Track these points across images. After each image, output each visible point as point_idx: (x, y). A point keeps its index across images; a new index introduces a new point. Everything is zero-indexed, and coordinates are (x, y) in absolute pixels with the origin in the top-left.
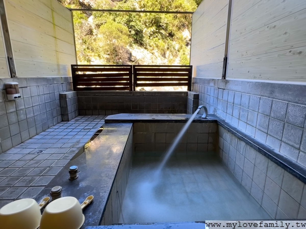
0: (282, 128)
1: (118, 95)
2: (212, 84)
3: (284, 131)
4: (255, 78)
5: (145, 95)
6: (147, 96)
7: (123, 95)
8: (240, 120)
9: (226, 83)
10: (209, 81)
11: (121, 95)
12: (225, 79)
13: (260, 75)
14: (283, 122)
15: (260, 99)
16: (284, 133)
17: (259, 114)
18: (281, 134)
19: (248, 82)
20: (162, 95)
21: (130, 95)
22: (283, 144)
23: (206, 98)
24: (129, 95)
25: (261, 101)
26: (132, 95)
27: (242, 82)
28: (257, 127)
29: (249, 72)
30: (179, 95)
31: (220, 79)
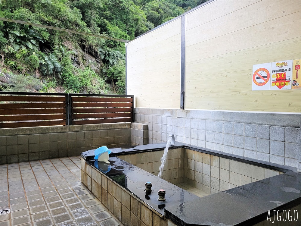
0: (243, 140)
1: (50, 131)
2: (168, 114)
3: (245, 142)
4: (215, 108)
5: (84, 129)
6: (87, 130)
7: (55, 131)
8: (206, 142)
9: (187, 113)
10: (163, 111)
11: (53, 131)
12: (184, 109)
13: (220, 107)
14: (243, 136)
15: (223, 123)
16: (245, 144)
17: (224, 134)
18: (243, 144)
19: (211, 112)
20: (104, 128)
21: (65, 131)
22: (245, 150)
23: (161, 127)
24: (63, 131)
25: (224, 125)
26: (68, 130)
27: (205, 111)
28: (224, 144)
29: (209, 104)
30: (123, 127)
31: (179, 110)
